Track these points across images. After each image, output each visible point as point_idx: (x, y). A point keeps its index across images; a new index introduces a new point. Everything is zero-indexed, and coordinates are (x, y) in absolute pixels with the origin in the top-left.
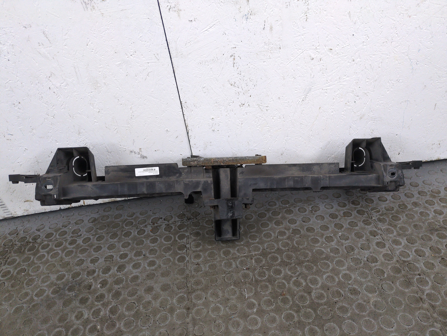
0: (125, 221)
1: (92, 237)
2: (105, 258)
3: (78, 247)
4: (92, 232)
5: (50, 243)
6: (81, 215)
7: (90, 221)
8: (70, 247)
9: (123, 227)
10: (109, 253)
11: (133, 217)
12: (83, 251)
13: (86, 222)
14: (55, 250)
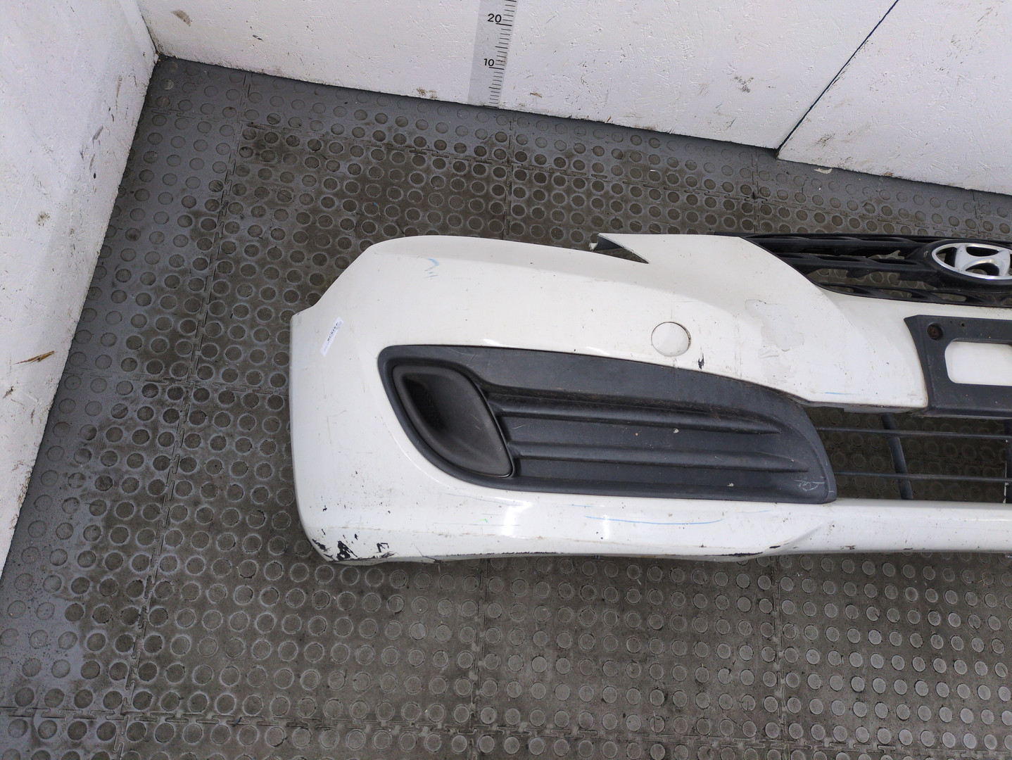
0: (666, 172)
1: (623, 186)
2: (650, 227)
3: (606, 195)
4: (620, 177)
5: (566, 177)
6: (598, 138)
7: (616, 155)
8: (597, 194)
9: (664, 183)
10: (653, 220)
11: (677, 168)
12: (617, 207)
13: (608, 153)
14: (575, 192)
